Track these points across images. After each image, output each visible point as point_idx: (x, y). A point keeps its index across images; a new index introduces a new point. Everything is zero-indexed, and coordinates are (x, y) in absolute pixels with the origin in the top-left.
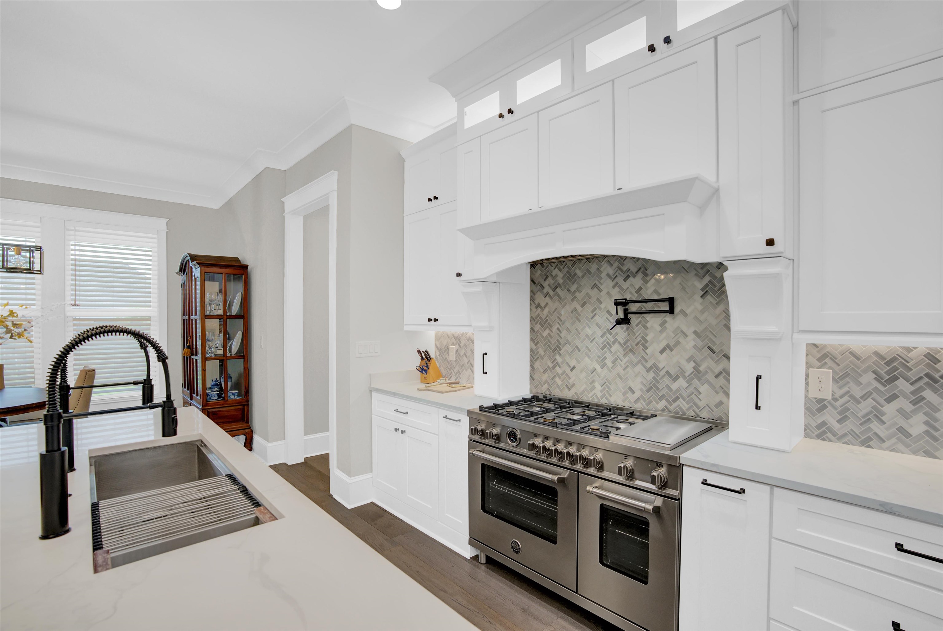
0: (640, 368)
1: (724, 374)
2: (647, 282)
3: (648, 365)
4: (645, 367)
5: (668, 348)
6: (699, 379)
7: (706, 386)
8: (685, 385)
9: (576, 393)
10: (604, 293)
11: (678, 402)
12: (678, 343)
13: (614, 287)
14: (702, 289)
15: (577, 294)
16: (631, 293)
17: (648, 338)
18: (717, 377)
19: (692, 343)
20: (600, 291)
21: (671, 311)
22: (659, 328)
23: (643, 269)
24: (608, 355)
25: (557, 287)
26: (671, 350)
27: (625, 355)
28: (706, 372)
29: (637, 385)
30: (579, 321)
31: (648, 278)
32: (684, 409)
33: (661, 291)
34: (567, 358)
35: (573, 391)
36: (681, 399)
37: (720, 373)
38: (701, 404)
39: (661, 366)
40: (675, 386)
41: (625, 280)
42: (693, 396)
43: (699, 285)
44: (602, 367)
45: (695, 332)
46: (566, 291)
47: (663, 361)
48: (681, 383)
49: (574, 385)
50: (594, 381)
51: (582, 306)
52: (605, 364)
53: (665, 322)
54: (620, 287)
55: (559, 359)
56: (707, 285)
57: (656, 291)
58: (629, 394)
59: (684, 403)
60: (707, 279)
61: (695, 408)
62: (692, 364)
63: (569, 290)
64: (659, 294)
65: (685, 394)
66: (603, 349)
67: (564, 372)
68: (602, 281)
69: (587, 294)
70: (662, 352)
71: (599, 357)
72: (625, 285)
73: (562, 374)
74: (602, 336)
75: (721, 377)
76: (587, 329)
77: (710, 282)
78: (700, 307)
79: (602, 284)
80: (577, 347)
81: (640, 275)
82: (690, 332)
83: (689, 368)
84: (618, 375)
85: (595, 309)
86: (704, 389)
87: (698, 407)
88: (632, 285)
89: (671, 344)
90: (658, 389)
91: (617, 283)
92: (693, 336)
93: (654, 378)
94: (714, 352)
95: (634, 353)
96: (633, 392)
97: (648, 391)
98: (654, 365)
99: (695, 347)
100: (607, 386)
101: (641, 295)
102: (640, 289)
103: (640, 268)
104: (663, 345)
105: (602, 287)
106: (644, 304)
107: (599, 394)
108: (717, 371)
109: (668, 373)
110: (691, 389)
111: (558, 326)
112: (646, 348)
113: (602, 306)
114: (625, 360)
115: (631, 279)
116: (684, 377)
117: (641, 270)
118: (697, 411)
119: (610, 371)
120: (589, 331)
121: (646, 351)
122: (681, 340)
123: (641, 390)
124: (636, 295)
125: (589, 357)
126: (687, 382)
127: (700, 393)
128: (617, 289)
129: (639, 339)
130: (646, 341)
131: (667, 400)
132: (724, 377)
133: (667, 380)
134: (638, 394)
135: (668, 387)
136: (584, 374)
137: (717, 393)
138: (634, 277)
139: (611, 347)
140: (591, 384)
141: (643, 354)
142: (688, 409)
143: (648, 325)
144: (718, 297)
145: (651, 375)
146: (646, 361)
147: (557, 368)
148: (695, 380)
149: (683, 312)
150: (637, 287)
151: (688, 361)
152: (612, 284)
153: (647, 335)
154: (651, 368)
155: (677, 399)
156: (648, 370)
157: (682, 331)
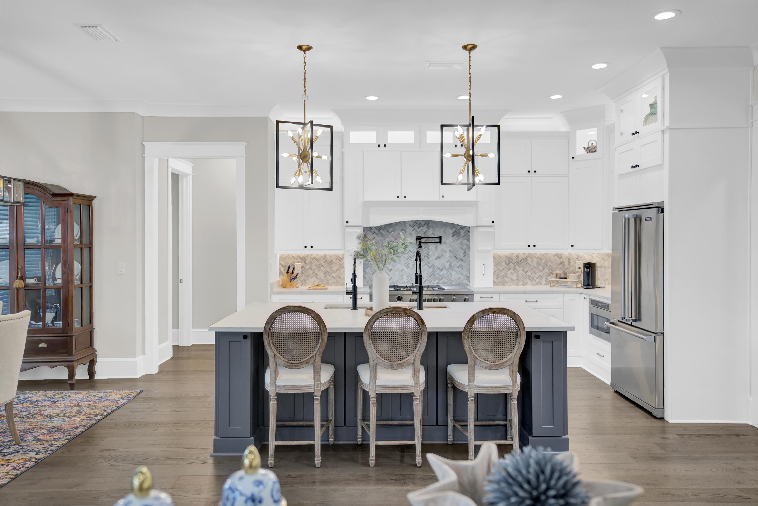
0: (426, 267)
1: (461, 266)
2: (429, 229)
3: (430, 265)
4: (428, 266)
5: (439, 257)
6: (451, 269)
7: (454, 272)
8: (446, 272)
9: (393, 282)
11: (443, 280)
12: (443, 255)
13: (413, 231)
14: (452, 233)
16: (422, 234)
17: (430, 254)
18: (458, 268)
19: (448, 255)
21: (440, 242)
22: (434, 249)
23: (427, 223)
24: (410, 262)
25: (381, 229)
26: (440, 258)
28: (454, 266)
29: (425, 274)
31: (429, 228)
32: (446, 282)
33: (435, 233)
36: (444, 278)
37: (460, 266)
38: (452, 279)
39: (435, 265)
40: (441, 273)
41: (419, 228)
42: (449, 276)
43: (451, 232)
44: (407, 268)
45: (450, 251)
46: (386, 231)
47: (437, 263)
48: (444, 271)
49: (391, 278)
50: (403, 275)
52: (409, 267)
53: (437, 246)
54: (416, 231)
56: (454, 232)
57: (433, 234)
59: (446, 280)
60: (454, 229)
61: (450, 281)
62: (449, 263)
63: (388, 231)
64: (434, 235)
65: (446, 276)
66: (407, 259)
68: (406, 228)
70: (436, 259)
71: (405, 263)
72: (419, 230)
77: (455, 231)
78: (451, 241)
79: (406, 229)
81: (426, 226)
82: (447, 250)
83: (447, 265)
86: (453, 273)
87: (451, 280)
88: (421, 230)
89: (440, 256)
90: (434, 275)
91: (414, 229)
92: (449, 252)
93: (433, 271)
94: (457, 258)
95: (423, 261)
96: (423, 278)
97: (430, 277)
98: (433, 265)
99: (450, 256)
100: (410, 277)
101: (426, 235)
102: (426, 232)
103: (426, 223)
104: (436, 256)
105: (407, 231)
106: (428, 239)
107: (406, 281)
108: (458, 265)
109: (438, 268)
110: (448, 274)
112: (429, 258)
115: (421, 227)
116: (446, 269)
117: (426, 224)
118: (451, 282)
119: (411, 269)
121: (429, 259)
122: (444, 254)
123: (427, 276)
124: (424, 235)
125: (400, 264)
126: (447, 271)
127: (452, 275)
128: (414, 232)
129: (425, 254)
130: (429, 255)
131: (438, 280)
132: (461, 268)
133: (438, 271)
134: (425, 278)
135: (439, 274)
136: (397, 273)
137: (458, 274)
138: (423, 227)
139: (412, 258)
140: (401, 277)
141: (427, 260)
142: (448, 282)
143: (430, 248)
144: (458, 237)
145: (431, 269)
146: (429, 264)
148: (450, 270)
149: (444, 242)
150: (424, 231)
151: (447, 262)
152: (412, 229)
153: (429, 252)
155: (442, 278)
156: (430, 268)
157: (444, 250)
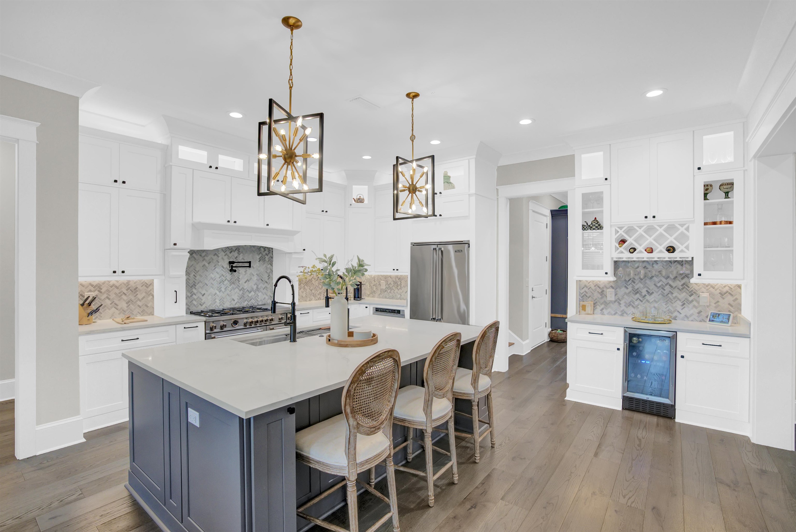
0: (237, 290)
1: (266, 288)
2: (239, 254)
3: (240, 288)
4: (239, 289)
5: (248, 280)
6: (258, 291)
7: (260, 293)
8: (254, 294)
9: (206, 307)
10: (220, 258)
11: (251, 301)
12: (251, 279)
13: (225, 255)
14: (259, 259)
15: (206, 258)
16: (233, 258)
17: (240, 277)
18: (263, 289)
19: (256, 278)
20: (218, 257)
21: (250, 266)
22: (244, 273)
23: (238, 249)
24: (222, 286)
25: (193, 253)
26: (249, 281)
27: (230, 285)
28: (260, 288)
29: (236, 297)
30: (207, 271)
31: (240, 253)
32: (254, 303)
33: (245, 259)
34: (200, 290)
35: (204, 306)
36: (252, 300)
37: (265, 288)
38: (259, 300)
39: (245, 288)
40: (250, 295)
41: (230, 253)
42: (256, 297)
43: (258, 257)
44: (220, 292)
45: (257, 274)
46: (199, 256)
47: (246, 286)
48: (253, 293)
49: (204, 303)
50: (216, 299)
51: (209, 263)
52: (221, 290)
53: (247, 271)
54: (228, 256)
55: (195, 291)
56: (260, 258)
57: (243, 259)
58: (233, 302)
59: (253, 301)
60: (261, 255)
61: (257, 302)
62: (256, 286)
63: (201, 255)
64: (244, 260)
65: (254, 297)
66: (220, 283)
67: (199, 297)
68: (219, 252)
69: (211, 258)
70: (245, 282)
71: (218, 287)
72: (230, 255)
73: (197, 299)
74: (219, 278)
75: (265, 289)
76: (211, 274)
77: (261, 256)
78: (258, 265)
79: (219, 254)
80: (206, 284)
81: (237, 251)
82: (255, 274)
83: (255, 287)
84: (228, 294)
85: (216, 265)
86: (260, 294)
87: (258, 301)
88: (233, 255)
89: (249, 279)
90: (244, 297)
91: (227, 254)
92: (256, 276)
93: (243, 293)
94: (262, 281)
95: (234, 284)
96: (234, 300)
97: (240, 299)
98: (243, 288)
99: (257, 279)
100: (222, 300)
101: (237, 260)
102: (237, 257)
103: (237, 249)
104: (246, 280)
105: (219, 255)
106: (238, 263)
107: (218, 305)
108: (264, 287)
109: (248, 290)
110: (256, 295)
111: (194, 274)
112: (239, 281)
113: (220, 264)
114: (230, 287)
115: (233, 252)
116: (253, 291)
117: (237, 250)
118: (258, 303)
119: (224, 293)
120: (212, 276)
121: (239, 283)
122: (252, 277)
123: (238, 299)
124: (235, 260)
125: (213, 288)
126: (254, 293)
127: (258, 296)
128: (226, 256)
129: (236, 278)
130: (239, 279)
131: (248, 301)
132: (266, 289)
133: (247, 293)
134: (236, 301)
135: (248, 296)
136: (210, 296)
137: (264, 295)
138: (234, 252)
139: (224, 282)
140: (214, 301)
141: (238, 284)
142: (255, 303)
143: (240, 272)
144: (264, 262)
145: (242, 292)
146: (239, 287)
147: (194, 296)
148: (257, 291)
149: (253, 267)
150: (236, 256)
151: (255, 285)
152: (224, 254)
153: (240, 276)
154: (241, 289)
155: (251, 299)
156: (240, 291)
157: (252, 274)
